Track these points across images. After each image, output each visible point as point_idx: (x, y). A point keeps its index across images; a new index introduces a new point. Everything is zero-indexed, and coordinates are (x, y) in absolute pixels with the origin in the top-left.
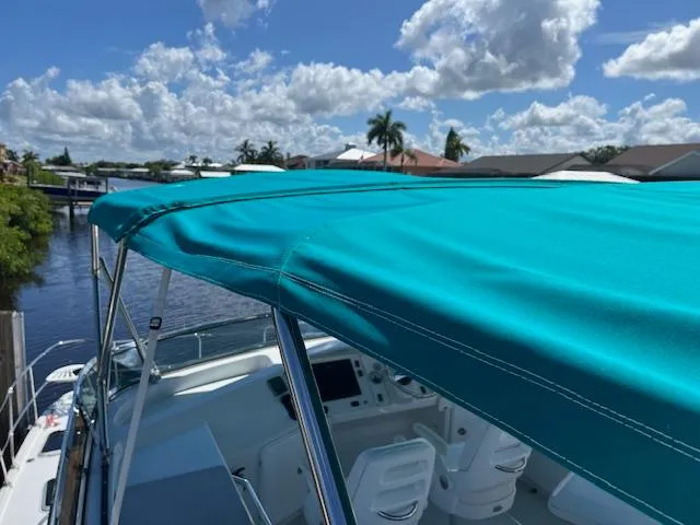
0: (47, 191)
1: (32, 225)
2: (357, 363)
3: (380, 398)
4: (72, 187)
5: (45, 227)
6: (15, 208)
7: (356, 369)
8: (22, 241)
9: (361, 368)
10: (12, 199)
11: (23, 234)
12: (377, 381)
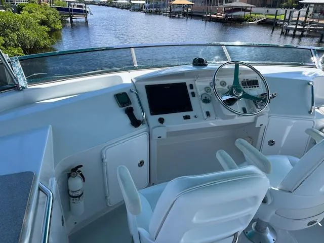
0: (58, 9)
1: (53, 26)
2: (191, 87)
3: (208, 114)
4: (70, 7)
5: (59, 26)
6: (44, 17)
7: (190, 91)
8: (46, 31)
9: (193, 90)
10: (42, 13)
11: (48, 29)
12: (206, 101)
